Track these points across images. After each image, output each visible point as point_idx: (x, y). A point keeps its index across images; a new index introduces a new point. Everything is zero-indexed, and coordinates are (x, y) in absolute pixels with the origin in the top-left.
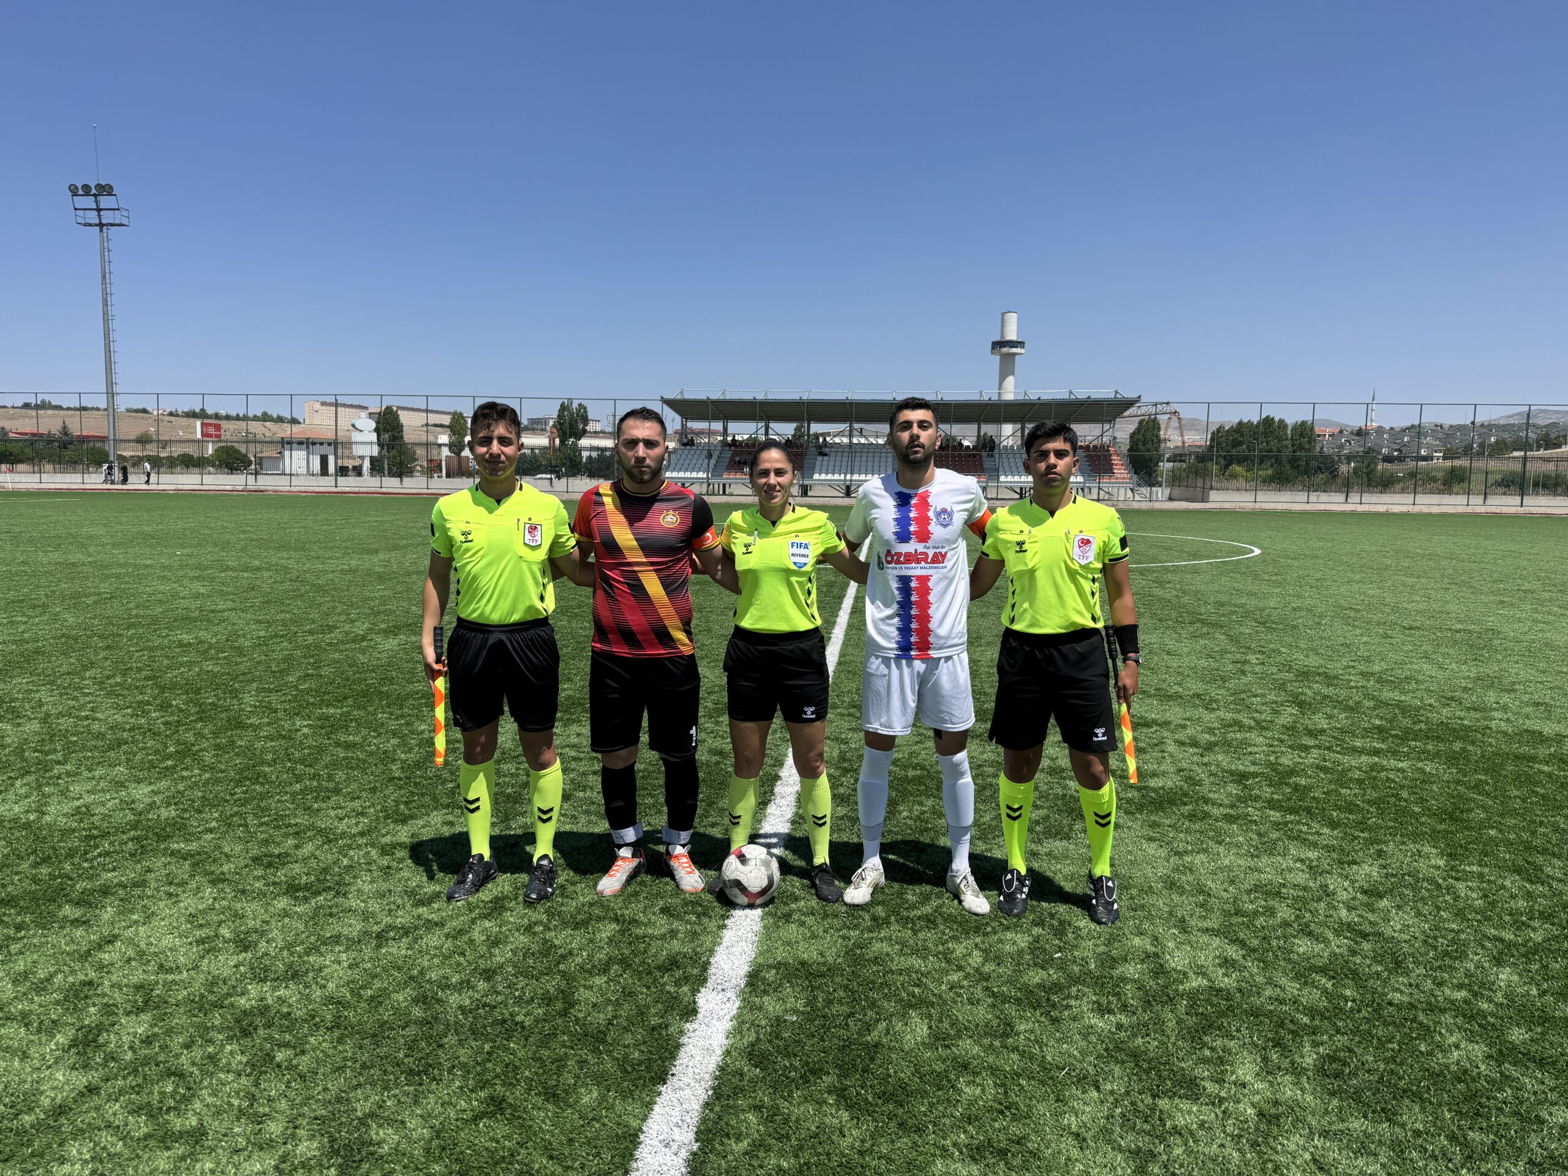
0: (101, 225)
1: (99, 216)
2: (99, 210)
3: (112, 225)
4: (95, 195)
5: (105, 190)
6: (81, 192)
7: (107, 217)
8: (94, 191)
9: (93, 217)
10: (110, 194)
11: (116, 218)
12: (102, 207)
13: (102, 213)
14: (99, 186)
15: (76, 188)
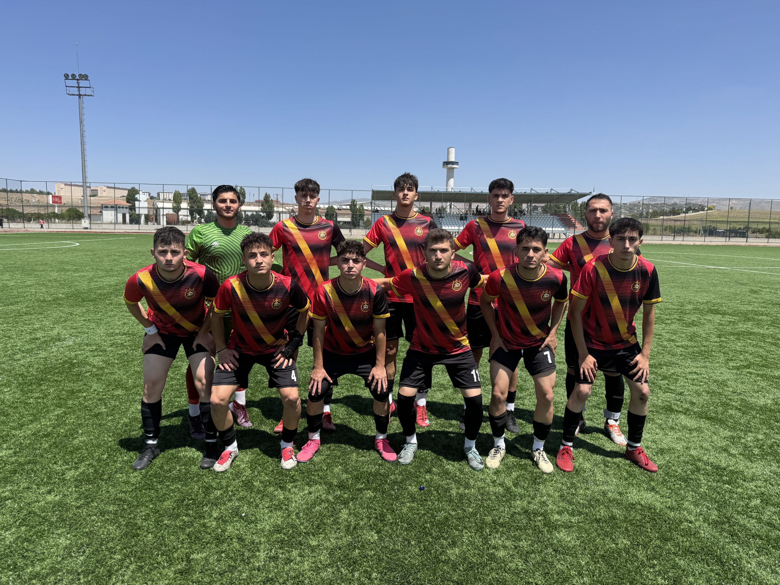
0: (80, 95)
1: (79, 91)
2: (79, 87)
3: (86, 95)
4: (77, 80)
5: (85, 77)
6: (70, 78)
7: (83, 91)
8: (77, 77)
9: (75, 91)
10: (86, 80)
11: (89, 91)
12: (80, 86)
13: (81, 89)
14: (80, 75)
15: (68, 75)
